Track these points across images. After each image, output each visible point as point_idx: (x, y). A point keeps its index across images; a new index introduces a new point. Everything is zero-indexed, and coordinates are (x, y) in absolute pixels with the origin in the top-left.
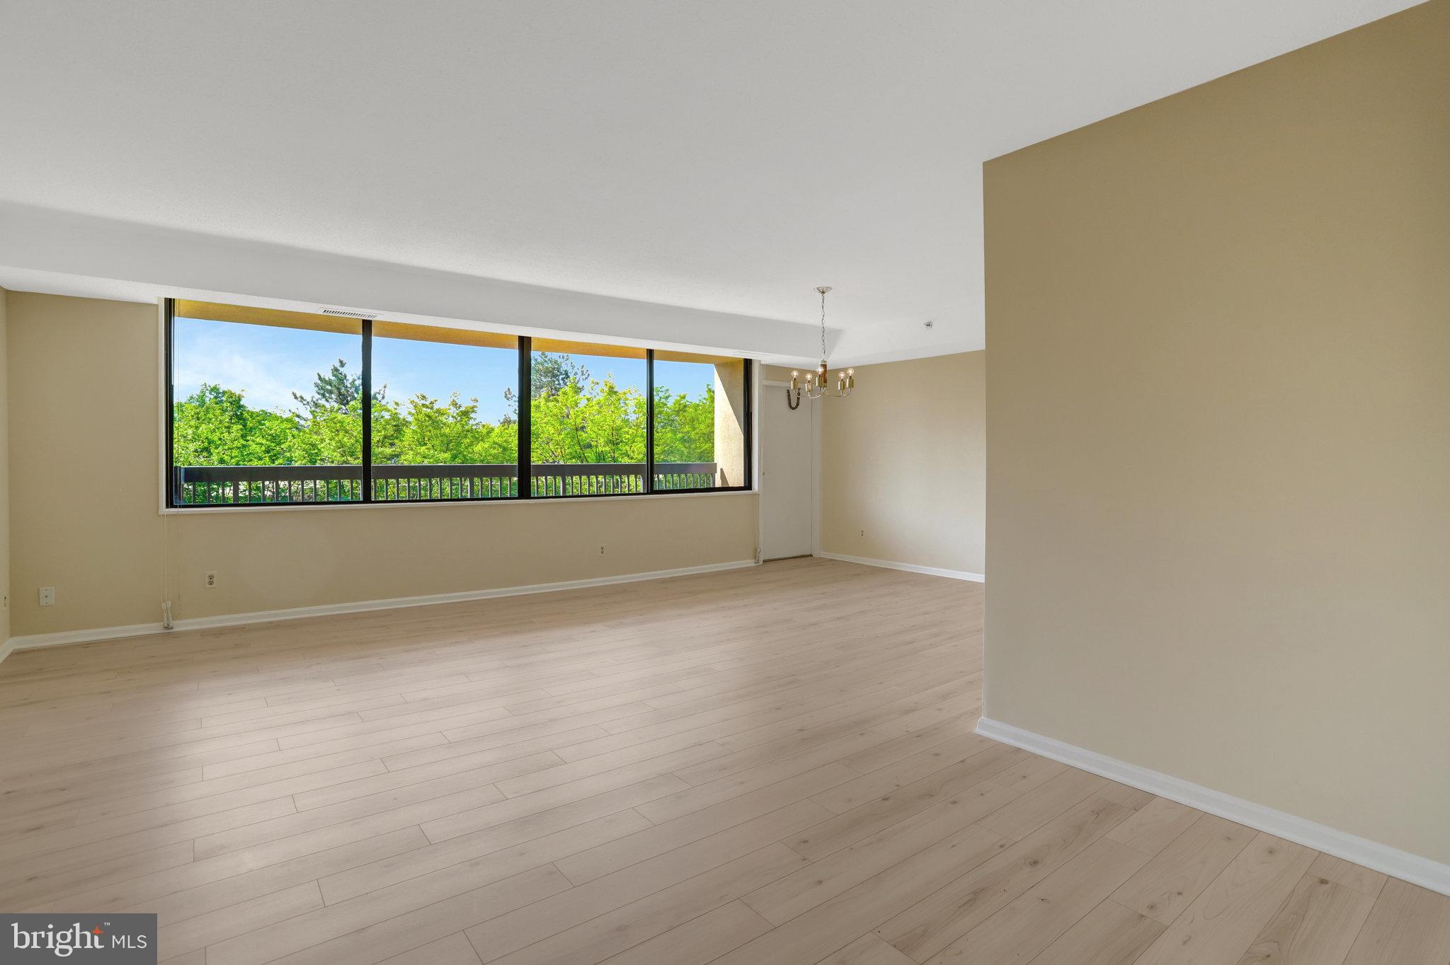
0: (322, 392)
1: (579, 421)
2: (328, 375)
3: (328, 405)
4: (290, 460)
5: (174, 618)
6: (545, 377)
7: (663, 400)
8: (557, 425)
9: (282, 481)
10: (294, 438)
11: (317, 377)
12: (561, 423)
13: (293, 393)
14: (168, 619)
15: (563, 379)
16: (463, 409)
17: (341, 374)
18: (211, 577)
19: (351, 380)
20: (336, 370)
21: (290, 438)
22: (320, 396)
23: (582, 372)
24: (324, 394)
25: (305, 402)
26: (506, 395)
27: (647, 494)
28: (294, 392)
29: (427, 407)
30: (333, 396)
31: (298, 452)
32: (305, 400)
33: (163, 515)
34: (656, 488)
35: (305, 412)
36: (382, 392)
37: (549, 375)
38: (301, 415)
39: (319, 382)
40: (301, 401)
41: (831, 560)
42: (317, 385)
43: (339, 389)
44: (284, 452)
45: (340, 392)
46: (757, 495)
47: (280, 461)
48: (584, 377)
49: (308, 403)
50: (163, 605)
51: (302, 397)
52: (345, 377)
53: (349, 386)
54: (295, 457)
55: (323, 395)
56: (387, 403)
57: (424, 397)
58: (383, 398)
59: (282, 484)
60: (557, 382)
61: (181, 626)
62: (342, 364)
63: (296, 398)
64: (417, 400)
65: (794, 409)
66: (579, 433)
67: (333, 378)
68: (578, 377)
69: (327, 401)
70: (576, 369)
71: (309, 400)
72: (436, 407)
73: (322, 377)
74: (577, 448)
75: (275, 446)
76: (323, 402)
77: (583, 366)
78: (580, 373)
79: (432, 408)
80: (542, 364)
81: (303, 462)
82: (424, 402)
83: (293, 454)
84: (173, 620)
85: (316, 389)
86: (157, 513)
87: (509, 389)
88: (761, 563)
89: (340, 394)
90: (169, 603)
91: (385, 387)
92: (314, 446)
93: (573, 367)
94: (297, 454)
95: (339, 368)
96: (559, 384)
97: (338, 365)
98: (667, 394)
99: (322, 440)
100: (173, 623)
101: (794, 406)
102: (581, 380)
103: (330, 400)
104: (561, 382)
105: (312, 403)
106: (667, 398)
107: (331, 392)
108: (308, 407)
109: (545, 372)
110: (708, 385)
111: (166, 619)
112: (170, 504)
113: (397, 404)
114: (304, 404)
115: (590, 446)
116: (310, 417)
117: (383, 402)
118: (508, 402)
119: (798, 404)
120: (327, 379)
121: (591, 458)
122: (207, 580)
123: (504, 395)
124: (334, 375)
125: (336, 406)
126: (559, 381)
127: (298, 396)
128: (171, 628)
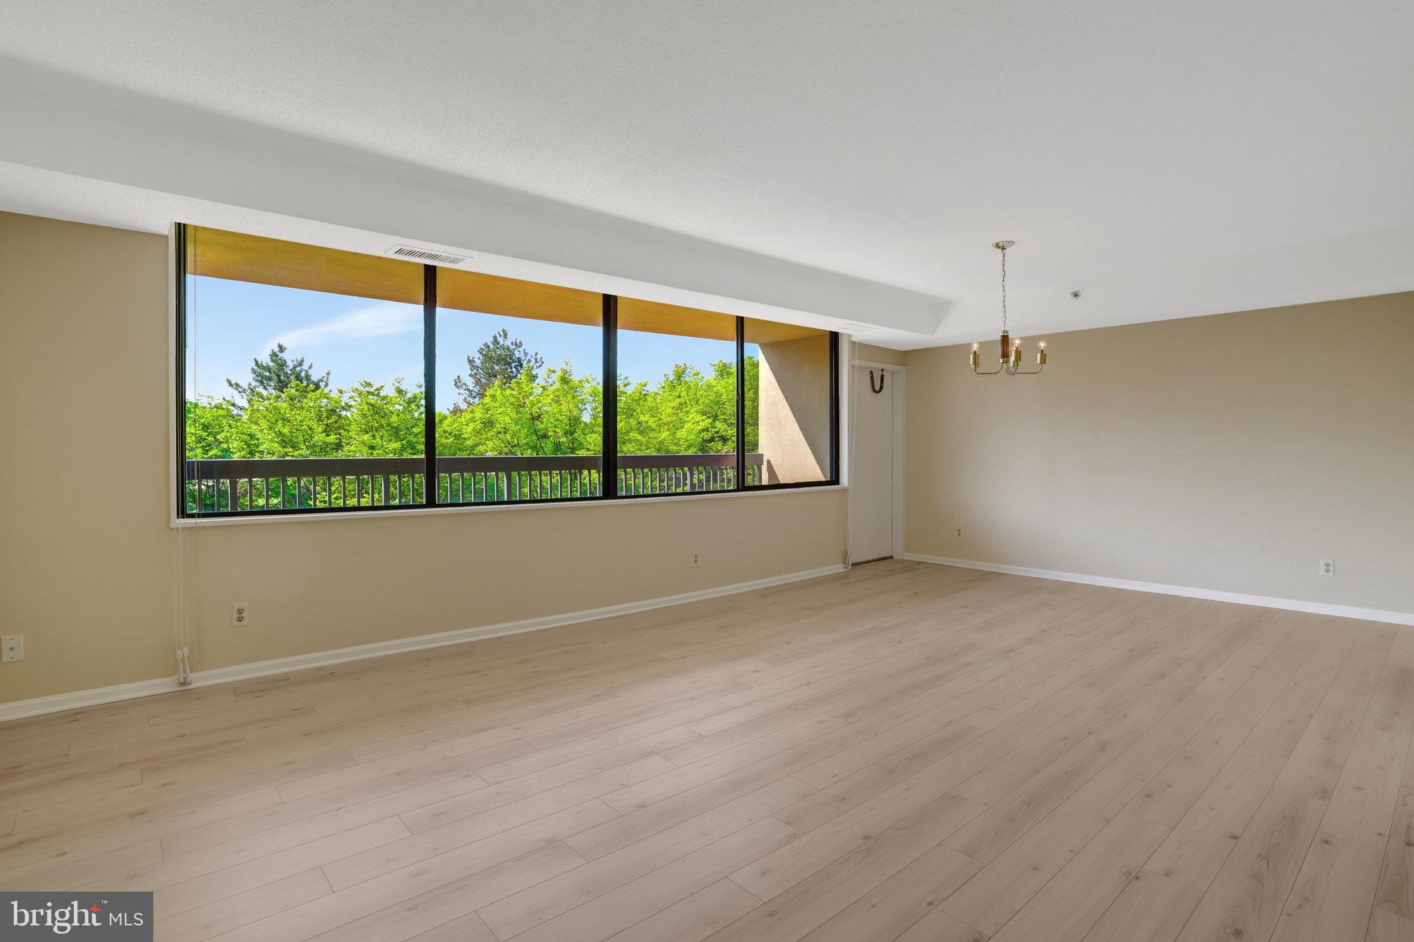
0: (260, 379)
1: (535, 409)
2: (265, 359)
3: (265, 393)
4: (227, 450)
5: (193, 670)
6: (500, 364)
8: (514, 415)
9: (290, 477)
10: (231, 428)
11: (254, 363)
12: (518, 413)
13: (228, 380)
14: (185, 672)
15: (516, 367)
16: (409, 395)
17: (280, 359)
18: (240, 611)
19: (291, 367)
20: (274, 355)
21: (227, 428)
22: (257, 384)
23: (536, 359)
24: (262, 380)
25: (240, 390)
27: (738, 490)
28: (229, 378)
29: (372, 394)
30: (272, 384)
31: (235, 443)
32: (241, 387)
33: (178, 528)
34: (749, 481)
35: (242, 401)
36: (325, 379)
37: (503, 362)
38: (236, 403)
39: (256, 368)
40: (237, 389)
41: (920, 563)
42: (254, 371)
43: (278, 376)
44: (220, 443)
45: (279, 379)
46: (845, 490)
47: (214, 452)
48: (538, 365)
49: (244, 390)
50: (179, 653)
51: (237, 384)
52: (286, 363)
53: (290, 372)
54: (234, 448)
55: (262, 383)
56: (330, 391)
57: (369, 385)
58: (326, 385)
59: (290, 481)
61: (200, 680)
62: (281, 349)
63: (230, 384)
64: (361, 388)
65: (877, 392)
66: (536, 422)
67: (271, 364)
68: (532, 364)
69: (265, 388)
70: (529, 357)
71: (246, 387)
72: (382, 394)
73: (259, 362)
74: (535, 437)
75: (207, 436)
76: (261, 390)
77: (536, 354)
78: (533, 361)
79: (378, 395)
80: (494, 351)
81: (242, 454)
82: (367, 389)
83: (230, 446)
84: (190, 672)
85: (254, 375)
86: (168, 525)
87: (459, 377)
88: (850, 567)
89: (280, 381)
90: (186, 650)
91: (328, 374)
92: (252, 436)
93: (526, 354)
94: (235, 445)
95: (278, 353)
96: (512, 372)
97: (277, 349)
99: (261, 431)
100: (192, 676)
101: (877, 388)
102: (535, 367)
103: (268, 388)
104: (514, 370)
105: (249, 391)
107: (270, 379)
108: (244, 394)
109: (497, 360)
110: (665, 375)
111: (182, 672)
112: (182, 513)
113: (341, 392)
114: (240, 392)
115: (546, 436)
116: (247, 406)
117: (326, 391)
119: (881, 388)
120: (265, 365)
121: (548, 450)
122: (236, 615)
123: (454, 383)
124: (273, 361)
125: (275, 393)
126: (511, 368)
127: (233, 382)
128: (189, 684)
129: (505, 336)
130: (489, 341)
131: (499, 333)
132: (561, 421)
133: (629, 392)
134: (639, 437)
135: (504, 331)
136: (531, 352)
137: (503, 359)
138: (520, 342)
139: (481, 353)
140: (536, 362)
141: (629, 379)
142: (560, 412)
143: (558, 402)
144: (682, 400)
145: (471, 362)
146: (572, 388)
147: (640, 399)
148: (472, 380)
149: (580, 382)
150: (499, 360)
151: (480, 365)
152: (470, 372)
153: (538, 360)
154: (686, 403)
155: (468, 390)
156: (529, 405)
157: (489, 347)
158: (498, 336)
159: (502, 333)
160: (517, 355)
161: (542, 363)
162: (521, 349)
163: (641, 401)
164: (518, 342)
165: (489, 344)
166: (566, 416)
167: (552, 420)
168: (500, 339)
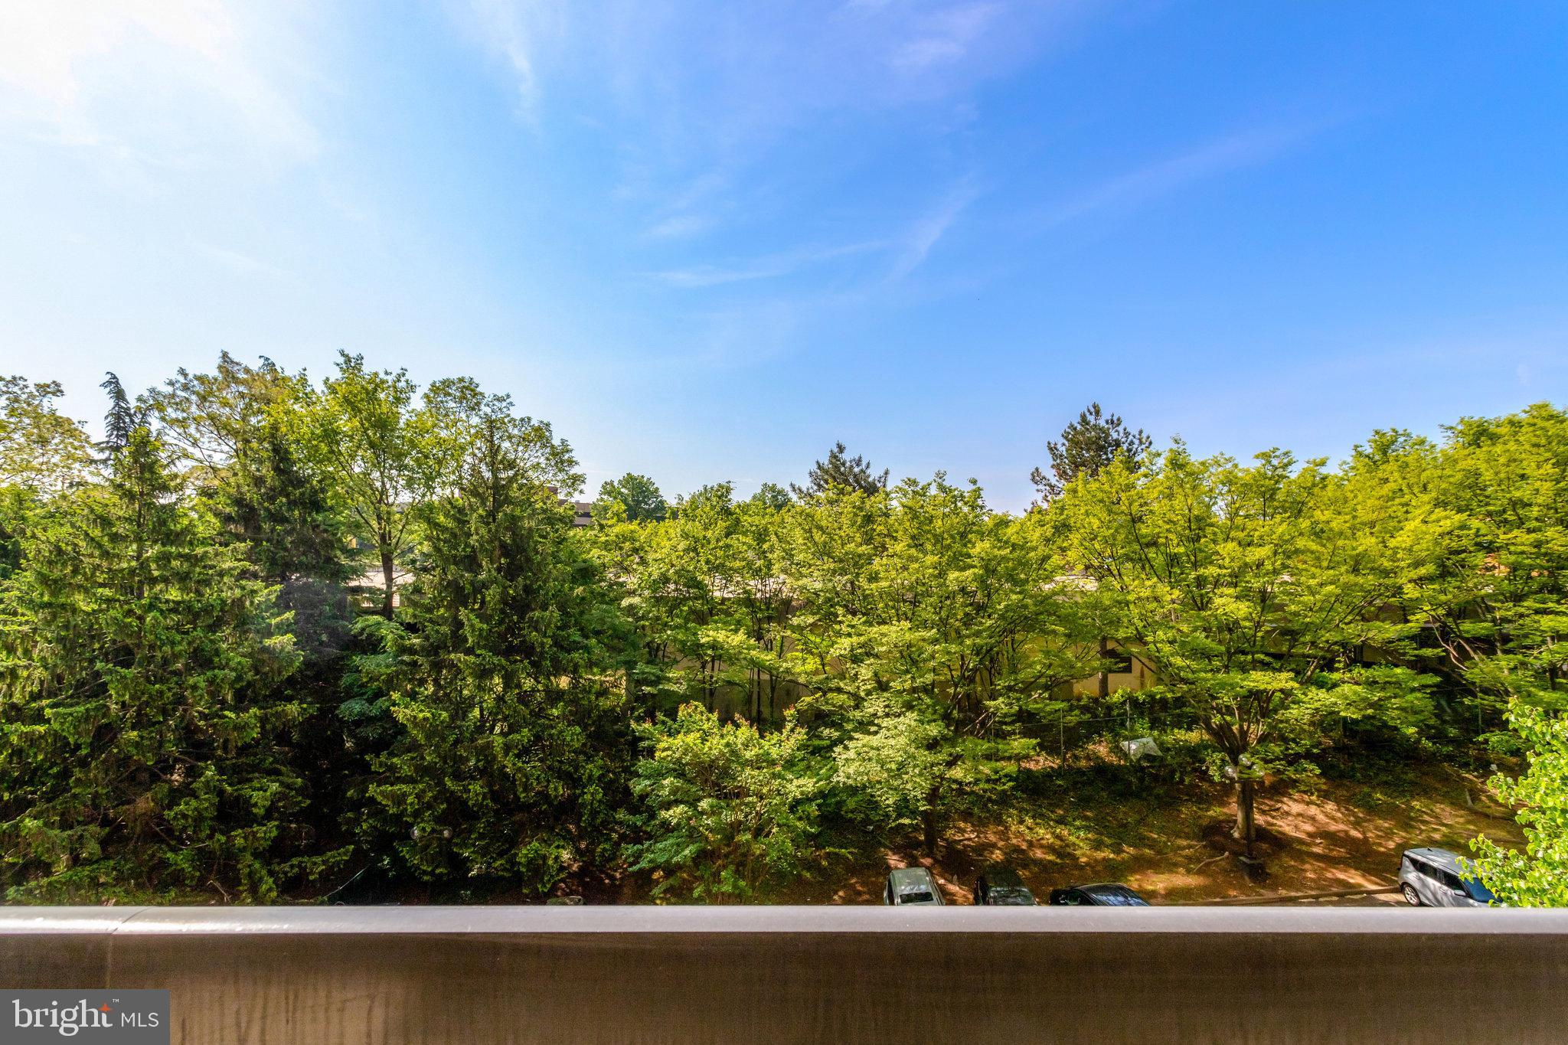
0: (818, 482)
1: (1135, 508)
6: (1088, 451)
7: (1280, 472)
8: (1104, 516)
11: (816, 466)
12: (1110, 512)
15: (1112, 452)
17: (839, 460)
19: (850, 467)
20: (834, 456)
22: (816, 488)
23: (1140, 440)
24: (820, 483)
26: (1034, 477)
31: (778, 552)
32: (805, 493)
37: (1094, 447)
39: (814, 470)
42: (814, 474)
48: (1143, 446)
49: (808, 495)
52: (844, 463)
53: (849, 473)
55: (820, 486)
57: (914, 483)
60: (1104, 457)
62: (841, 449)
66: (1138, 525)
67: (831, 466)
68: (1135, 446)
69: (823, 492)
70: (1131, 437)
71: (805, 489)
73: (819, 464)
74: (1137, 547)
76: (819, 493)
77: (1141, 432)
78: (1137, 442)
80: (1082, 433)
85: (814, 479)
87: (1037, 469)
91: (886, 473)
93: (1127, 434)
95: (837, 454)
97: (836, 450)
98: (1285, 461)
102: (1139, 450)
106: (1285, 466)
108: (807, 500)
109: (1086, 444)
110: (1356, 447)
115: (1155, 544)
118: (1036, 487)
120: (824, 467)
123: (1030, 477)
124: (832, 462)
127: (797, 488)
129: (1098, 413)
130: (1076, 421)
131: (1089, 411)
132: (1175, 523)
133: (1293, 476)
134: (1314, 546)
135: (1094, 407)
136: (1134, 431)
137: (1094, 443)
138: (1119, 419)
139: (1066, 438)
140: (1141, 443)
141: (1293, 455)
142: (1172, 509)
143: (1170, 496)
144: (1392, 486)
145: (1052, 449)
146: (1191, 474)
147: (1314, 485)
148: (1054, 472)
149: (1203, 464)
150: (1090, 444)
151: (1064, 453)
152: (1052, 462)
153: (1144, 440)
154: (1401, 490)
155: (1050, 486)
156: (1126, 502)
157: (1075, 429)
158: (1088, 414)
159: (1092, 410)
160: (1115, 436)
161: (1150, 443)
162: (1121, 429)
163: (1316, 490)
164: (1115, 419)
165: (1076, 425)
166: (1183, 516)
167: (1160, 522)
168: (1091, 419)
